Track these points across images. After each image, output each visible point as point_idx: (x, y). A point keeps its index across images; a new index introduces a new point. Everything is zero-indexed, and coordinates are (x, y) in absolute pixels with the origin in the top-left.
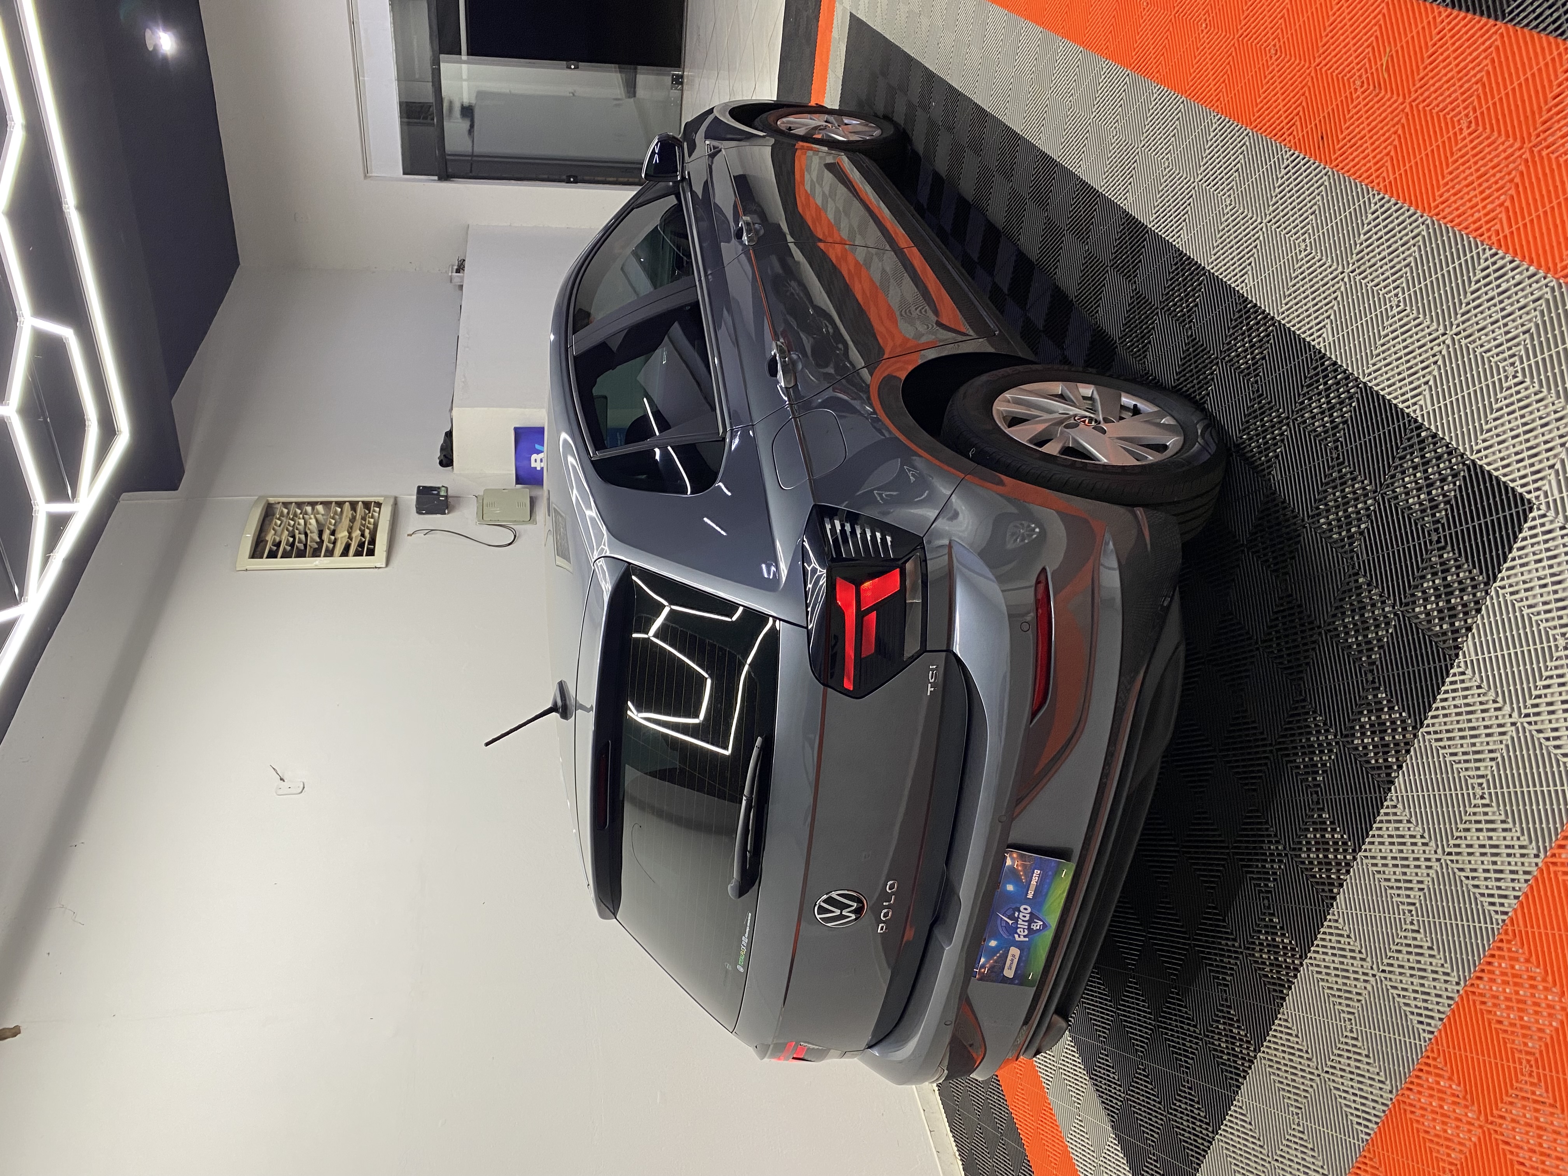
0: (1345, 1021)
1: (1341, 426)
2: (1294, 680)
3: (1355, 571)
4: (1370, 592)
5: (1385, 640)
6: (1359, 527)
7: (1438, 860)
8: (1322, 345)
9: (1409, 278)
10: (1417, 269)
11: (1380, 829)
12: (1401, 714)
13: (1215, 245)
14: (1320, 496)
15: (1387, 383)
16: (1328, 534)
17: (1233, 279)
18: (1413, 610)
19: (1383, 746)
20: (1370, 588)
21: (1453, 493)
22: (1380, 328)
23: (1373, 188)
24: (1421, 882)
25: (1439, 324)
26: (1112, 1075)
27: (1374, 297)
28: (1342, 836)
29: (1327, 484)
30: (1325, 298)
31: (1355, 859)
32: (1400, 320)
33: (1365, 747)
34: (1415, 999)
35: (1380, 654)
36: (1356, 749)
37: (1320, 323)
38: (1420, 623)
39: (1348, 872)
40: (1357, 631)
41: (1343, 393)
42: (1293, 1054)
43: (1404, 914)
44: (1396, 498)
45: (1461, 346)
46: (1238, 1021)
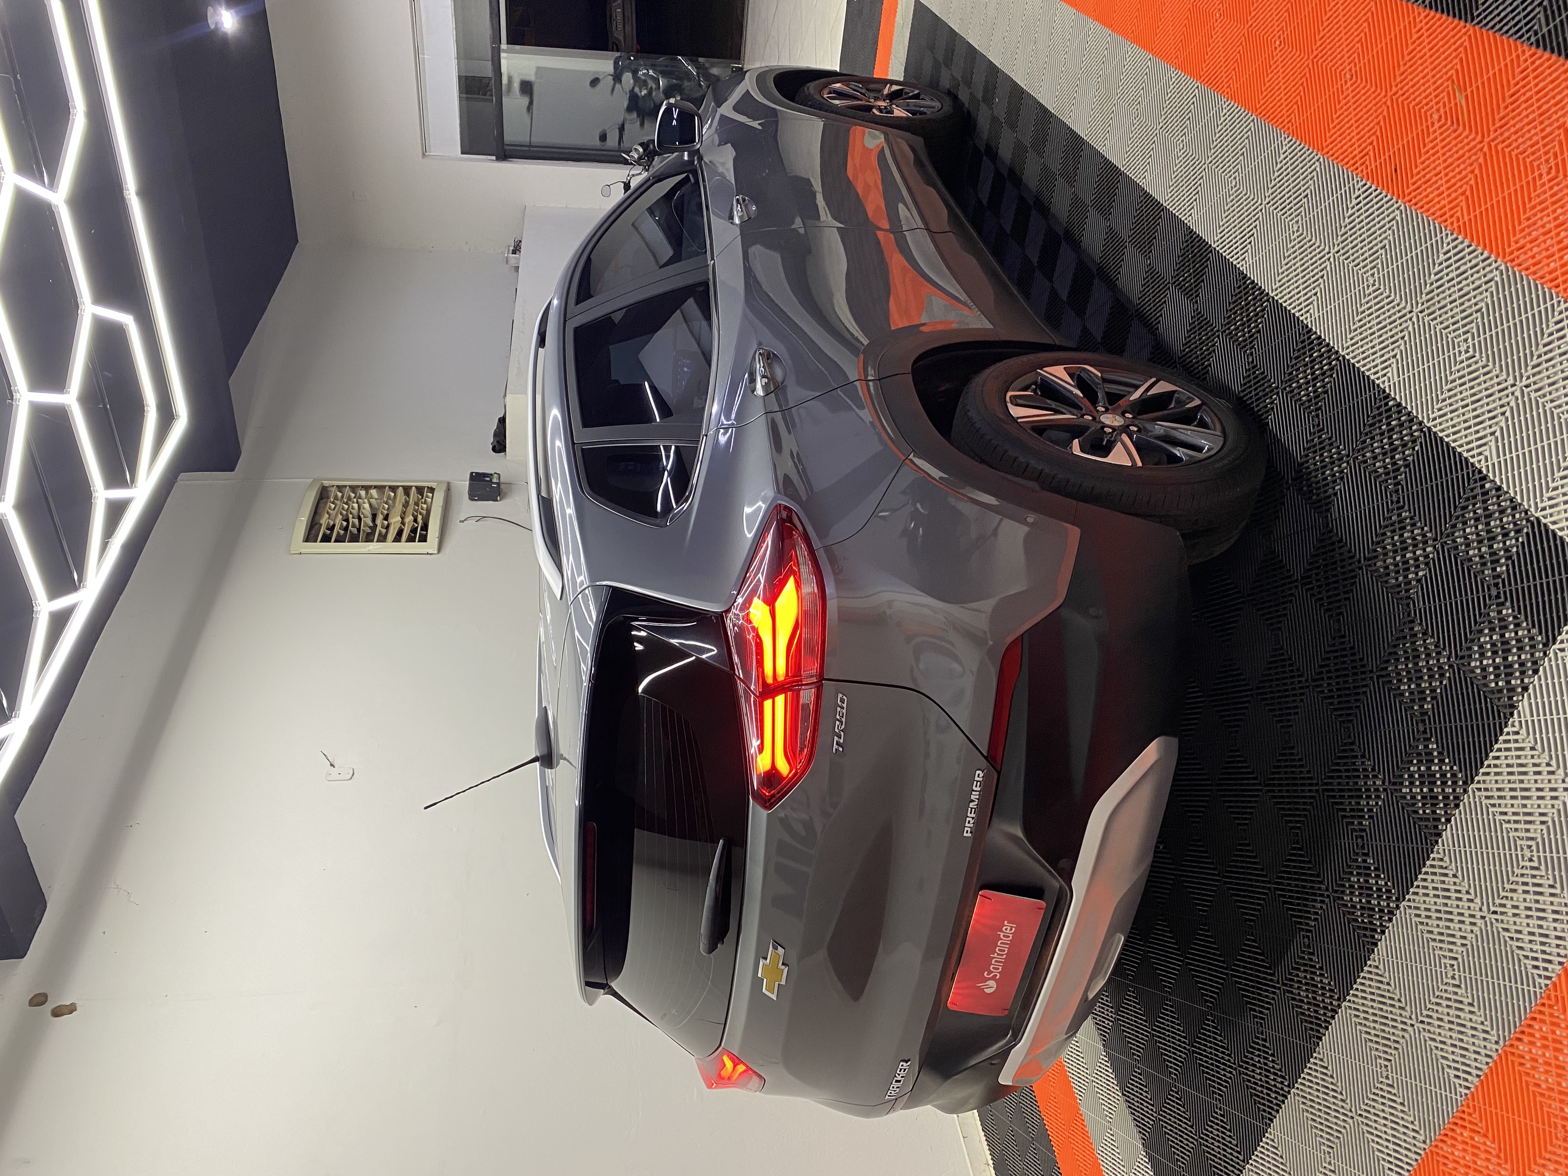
0: (1381, 1067)
1: (1402, 469)
2: (1343, 722)
3: (1411, 618)
4: (1424, 641)
5: (1439, 691)
6: (1417, 574)
7: (1483, 918)
8: (1387, 384)
9: (1480, 324)
10: (1489, 315)
11: (1425, 880)
12: (1451, 768)
13: (1280, 271)
14: (1378, 539)
15: (1451, 430)
16: (1385, 579)
17: (1298, 308)
18: (1469, 664)
19: (1432, 798)
20: (1425, 637)
21: (1515, 549)
22: (1448, 372)
23: (1446, 227)
24: (1465, 938)
25: (1508, 375)
26: (1145, 1094)
27: (1442, 340)
28: (1386, 883)
29: (1386, 527)
30: (1392, 336)
31: (1398, 907)
32: (1469, 366)
33: (1413, 797)
34: (1453, 1053)
35: (1433, 705)
36: (1405, 798)
37: (1385, 361)
38: (1475, 677)
39: (1390, 920)
40: (1410, 680)
41: (1406, 435)
42: (1327, 1094)
43: (1446, 967)
44: (1456, 548)
45: (1530, 400)
46: (1273, 1055)
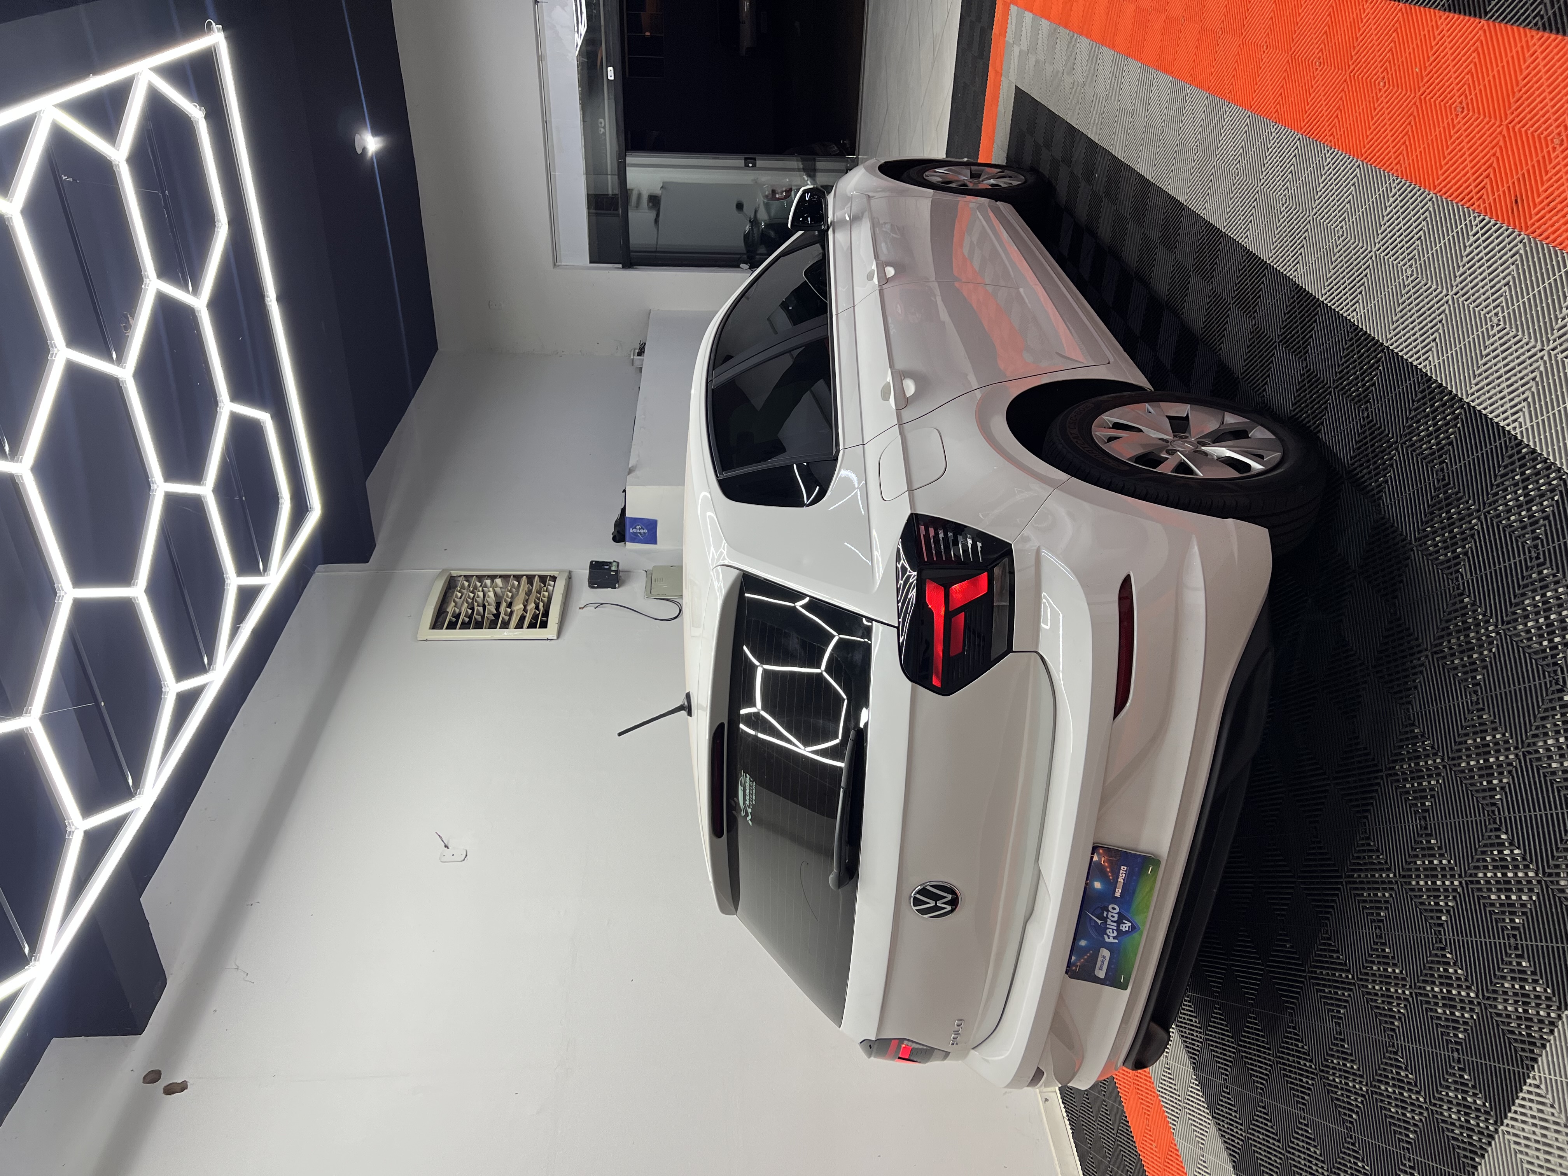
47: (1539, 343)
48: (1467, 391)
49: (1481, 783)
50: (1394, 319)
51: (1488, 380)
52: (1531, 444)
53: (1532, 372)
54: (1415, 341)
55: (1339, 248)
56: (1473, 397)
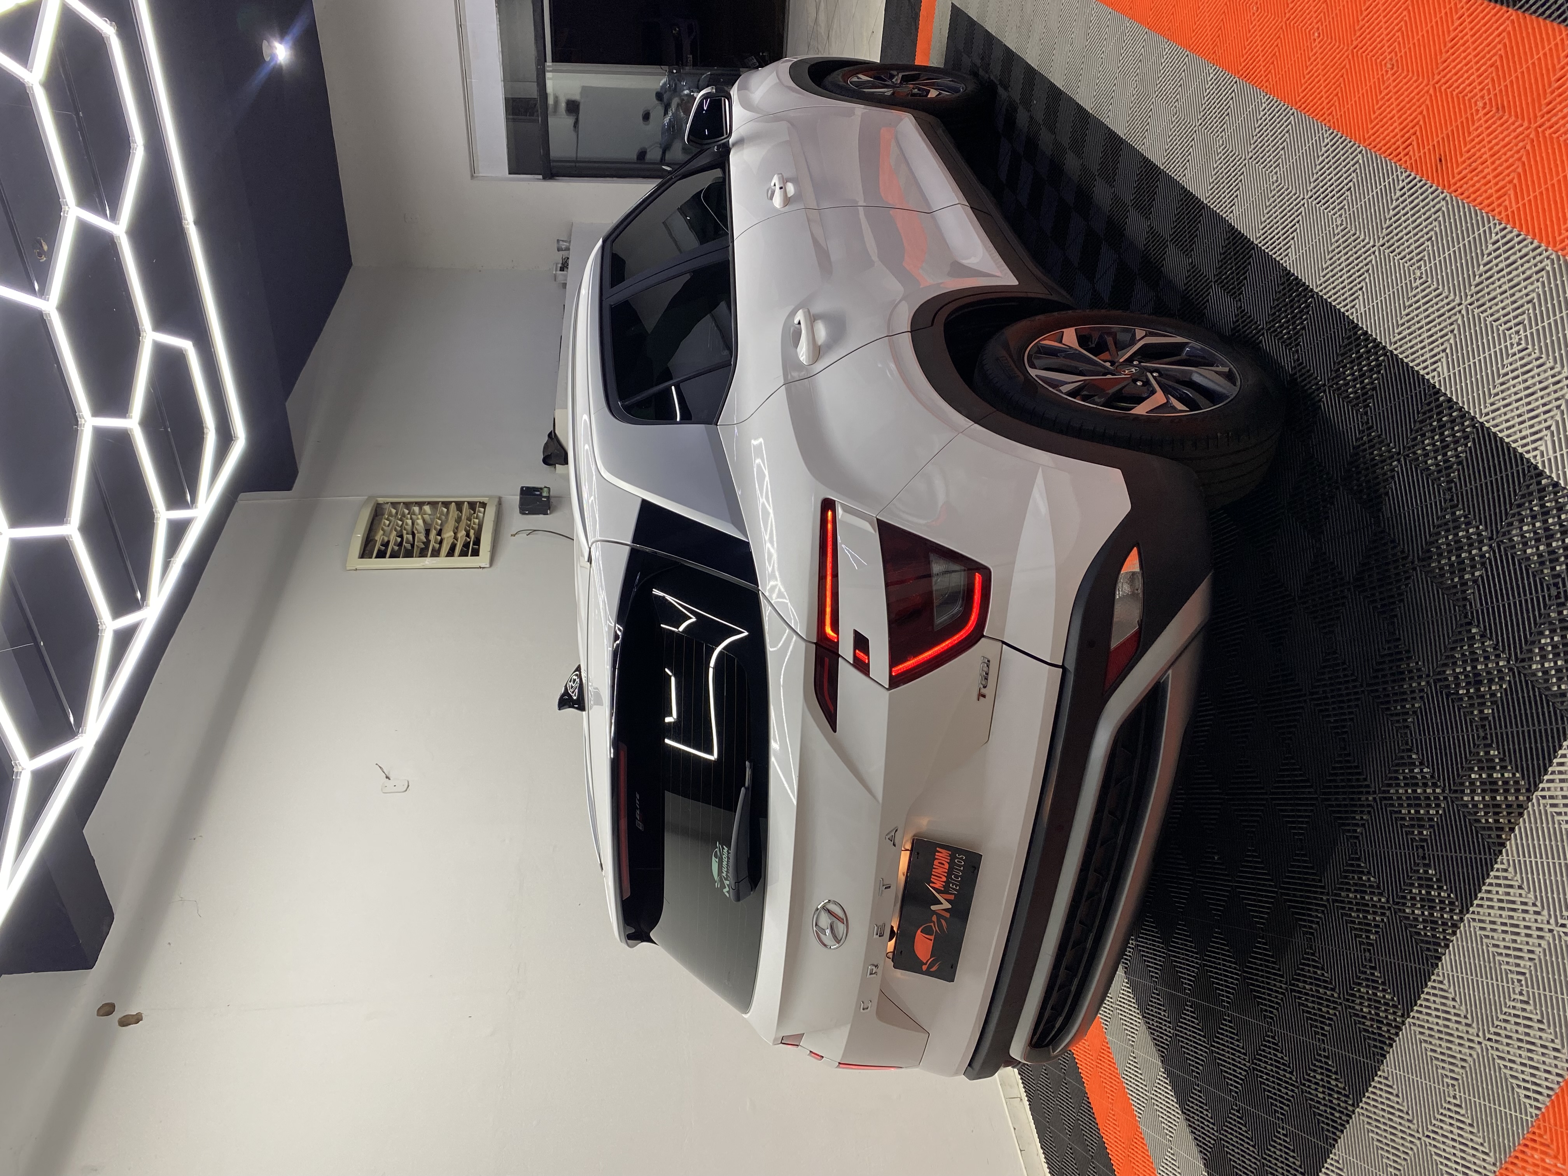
47: (1458, 297)
48: (1390, 340)
49: (1396, 708)
50: (1324, 266)
51: (1410, 330)
52: (1448, 393)
53: (1451, 324)
54: (1343, 288)
55: (1273, 193)
56: (1396, 346)
